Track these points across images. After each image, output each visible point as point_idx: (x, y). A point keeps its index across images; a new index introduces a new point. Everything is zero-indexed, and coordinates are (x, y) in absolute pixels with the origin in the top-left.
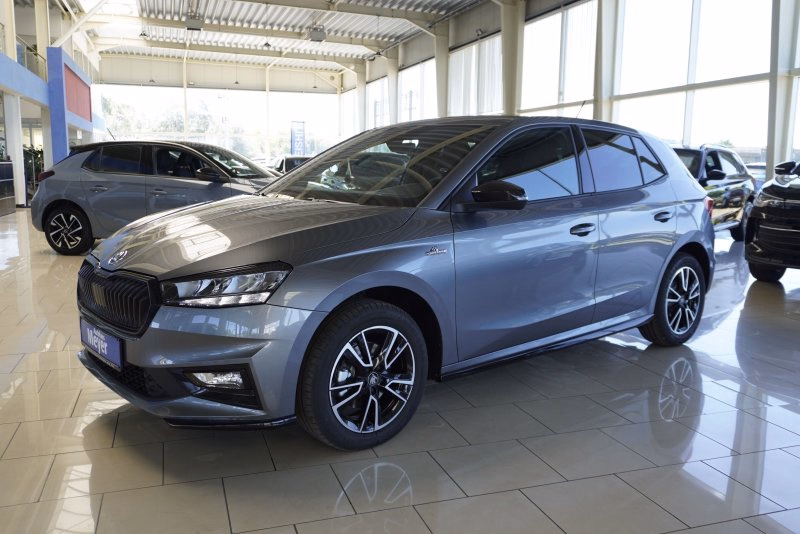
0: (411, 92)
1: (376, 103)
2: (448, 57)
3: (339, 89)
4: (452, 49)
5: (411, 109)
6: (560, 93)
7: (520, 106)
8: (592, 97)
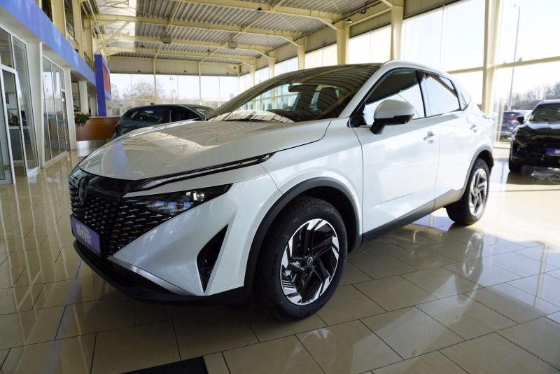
2: (304, 57)
4: (306, 52)
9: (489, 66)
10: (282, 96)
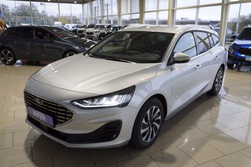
0: (107, 4)
1: (95, 8)
3: (82, 2)
5: (107, 10)
6: (158, 7)
7: (145, 10)
8: (168, 8)
9: (225, 2)
10: (107, 16)
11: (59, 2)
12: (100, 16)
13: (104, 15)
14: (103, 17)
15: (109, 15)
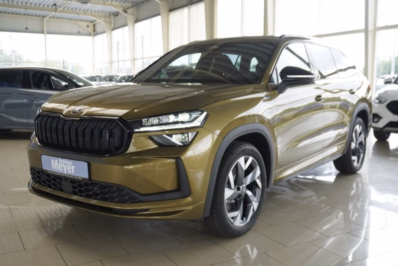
2: (168, 15)
3: (92, 34)
4: (171, 10)
5: (143, 47)
10: (143, 59)
11: (45, 32)
12: (129, 58)
13: (135, 57)
14: (134, 59)
15: (145, 56)
